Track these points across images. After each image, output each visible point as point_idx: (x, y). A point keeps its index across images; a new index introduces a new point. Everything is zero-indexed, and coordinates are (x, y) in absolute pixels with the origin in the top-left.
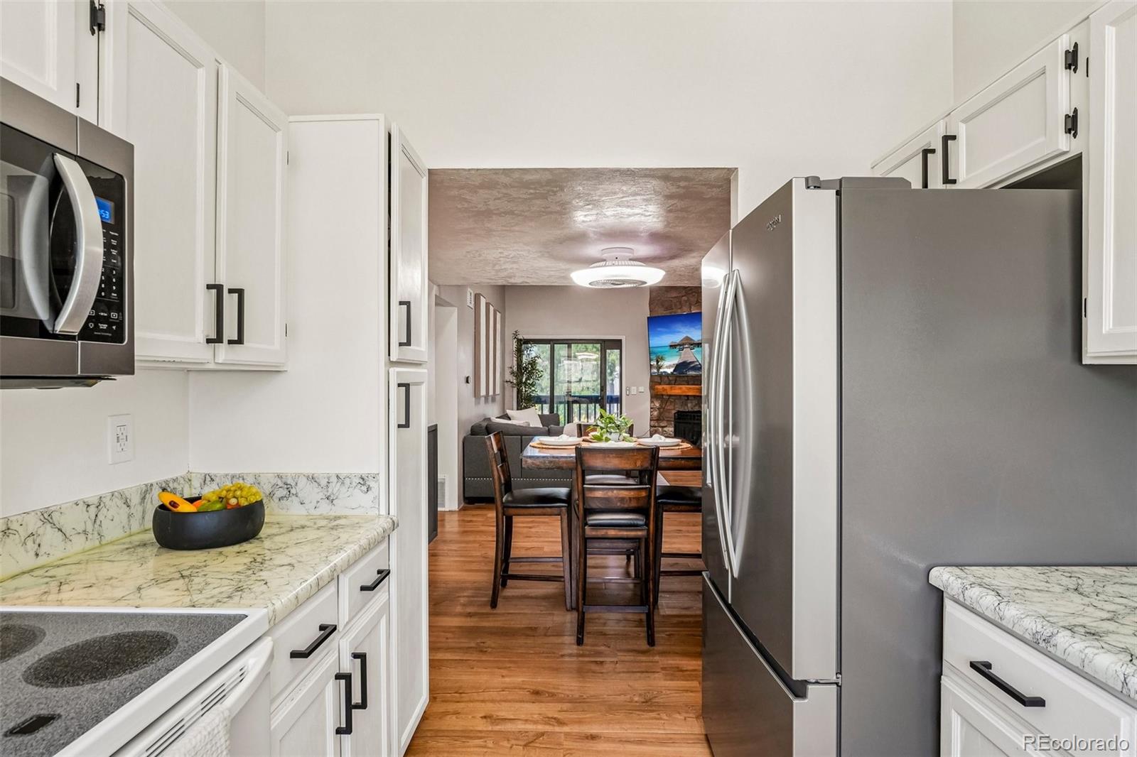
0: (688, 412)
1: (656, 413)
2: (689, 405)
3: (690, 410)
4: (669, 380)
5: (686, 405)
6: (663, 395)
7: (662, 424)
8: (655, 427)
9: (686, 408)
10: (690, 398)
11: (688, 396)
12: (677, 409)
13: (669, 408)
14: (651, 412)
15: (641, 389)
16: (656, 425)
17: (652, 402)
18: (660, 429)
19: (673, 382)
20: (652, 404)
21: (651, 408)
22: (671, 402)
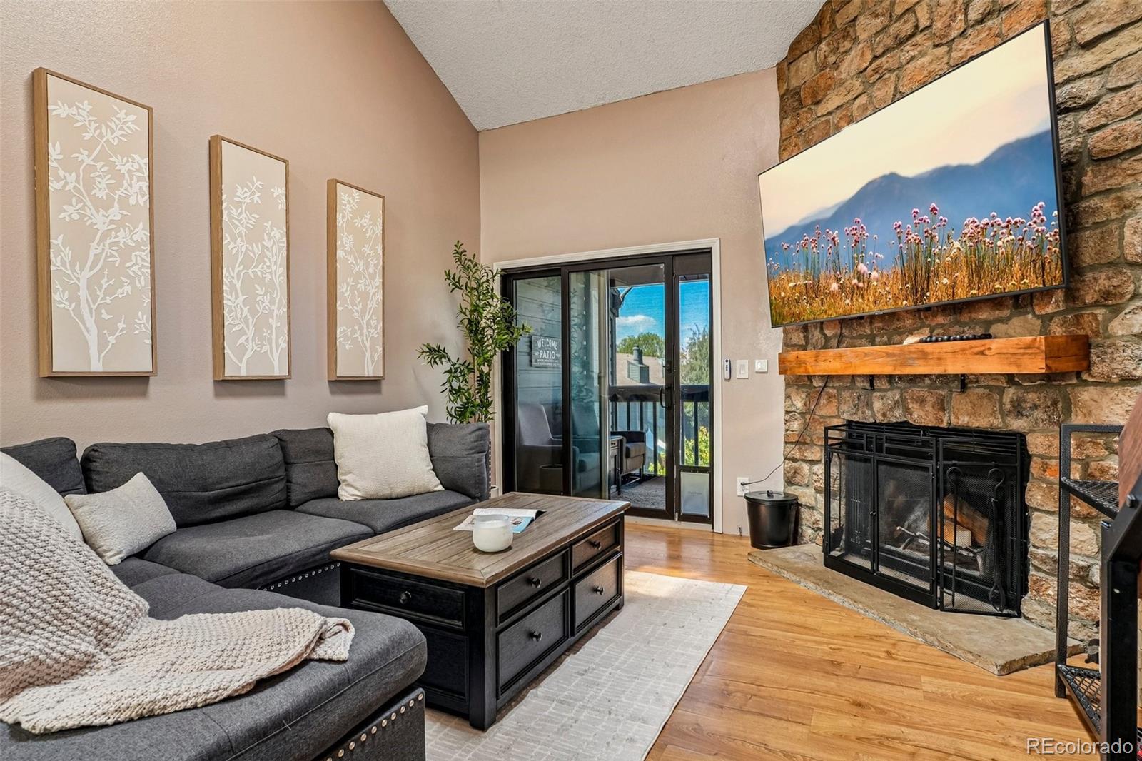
0: (876, 426)
1: (796, 426)
2: (877, 405)
3: (879, 418)
4: (825, 335)
5: (869, 405)
6: (810, 378)
7: (809, 456)
8: (794, 460)
9: (868, 413)
10: (878, 384)
11: (871, 379)
12: (846, 417)
13: (823, 413)
14: (786, 421)
15: (760, 365)
16: (797, 456)
17: (788, 397)
18: (806, 467)
19: (835, 342)
20: (789, 403)
21: (787, 412)
22: (830, 397)
